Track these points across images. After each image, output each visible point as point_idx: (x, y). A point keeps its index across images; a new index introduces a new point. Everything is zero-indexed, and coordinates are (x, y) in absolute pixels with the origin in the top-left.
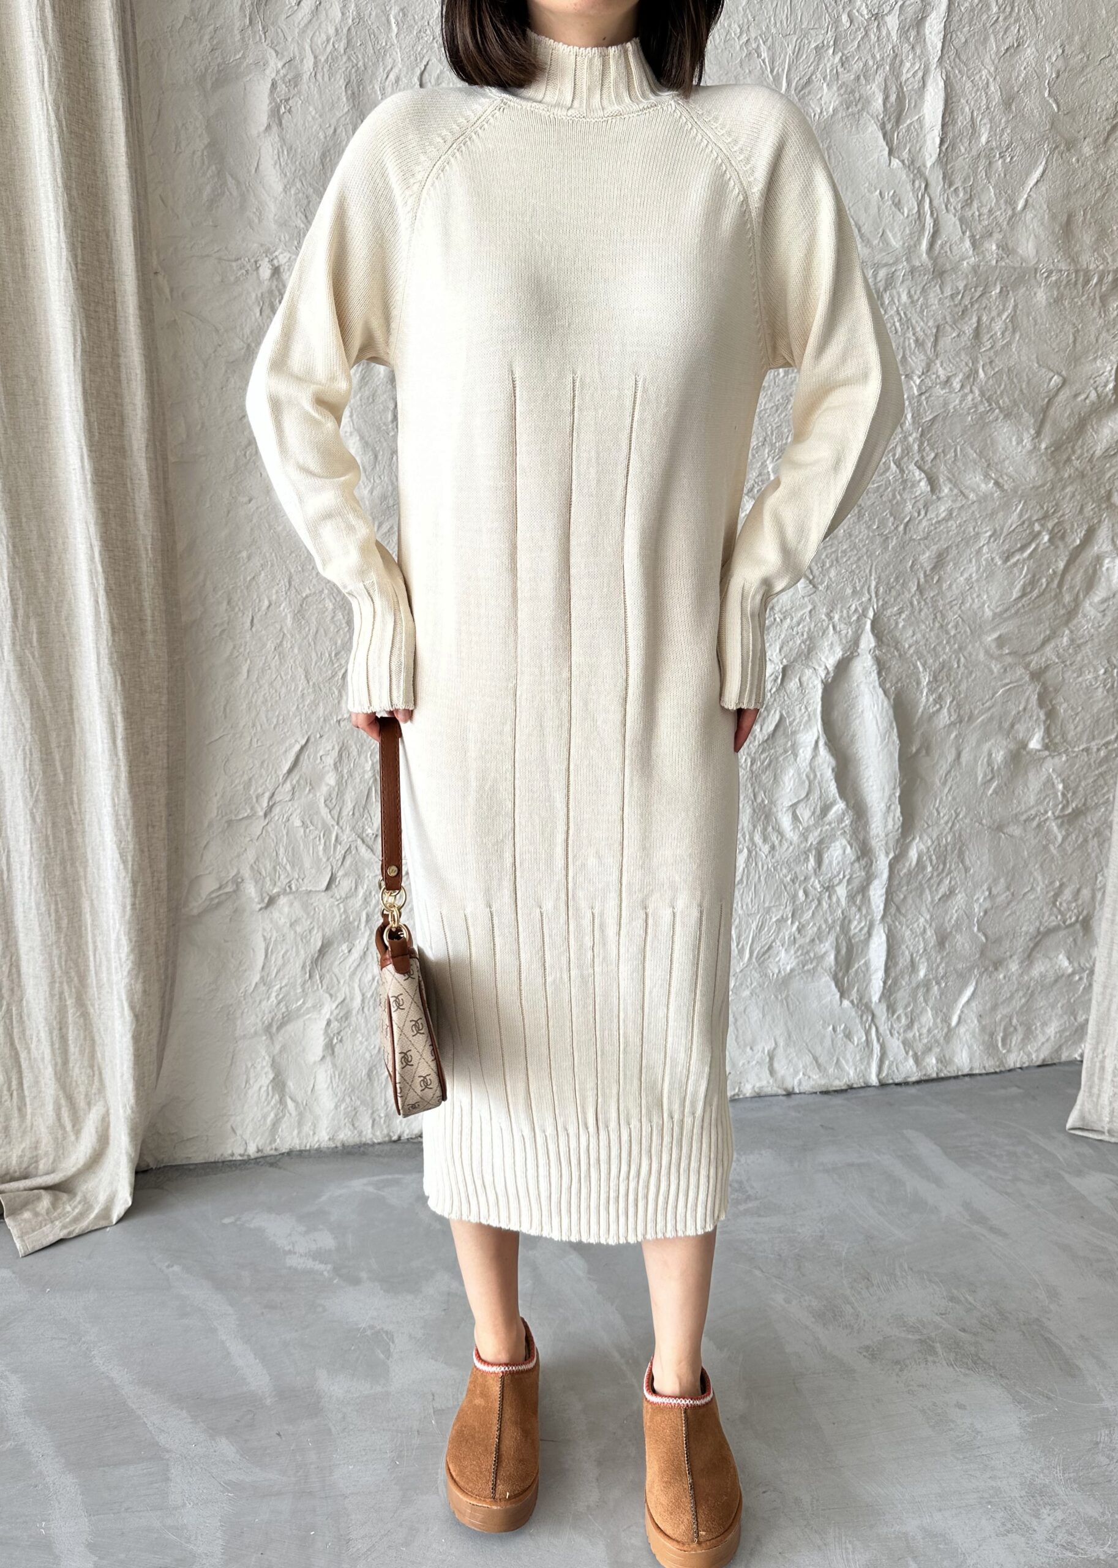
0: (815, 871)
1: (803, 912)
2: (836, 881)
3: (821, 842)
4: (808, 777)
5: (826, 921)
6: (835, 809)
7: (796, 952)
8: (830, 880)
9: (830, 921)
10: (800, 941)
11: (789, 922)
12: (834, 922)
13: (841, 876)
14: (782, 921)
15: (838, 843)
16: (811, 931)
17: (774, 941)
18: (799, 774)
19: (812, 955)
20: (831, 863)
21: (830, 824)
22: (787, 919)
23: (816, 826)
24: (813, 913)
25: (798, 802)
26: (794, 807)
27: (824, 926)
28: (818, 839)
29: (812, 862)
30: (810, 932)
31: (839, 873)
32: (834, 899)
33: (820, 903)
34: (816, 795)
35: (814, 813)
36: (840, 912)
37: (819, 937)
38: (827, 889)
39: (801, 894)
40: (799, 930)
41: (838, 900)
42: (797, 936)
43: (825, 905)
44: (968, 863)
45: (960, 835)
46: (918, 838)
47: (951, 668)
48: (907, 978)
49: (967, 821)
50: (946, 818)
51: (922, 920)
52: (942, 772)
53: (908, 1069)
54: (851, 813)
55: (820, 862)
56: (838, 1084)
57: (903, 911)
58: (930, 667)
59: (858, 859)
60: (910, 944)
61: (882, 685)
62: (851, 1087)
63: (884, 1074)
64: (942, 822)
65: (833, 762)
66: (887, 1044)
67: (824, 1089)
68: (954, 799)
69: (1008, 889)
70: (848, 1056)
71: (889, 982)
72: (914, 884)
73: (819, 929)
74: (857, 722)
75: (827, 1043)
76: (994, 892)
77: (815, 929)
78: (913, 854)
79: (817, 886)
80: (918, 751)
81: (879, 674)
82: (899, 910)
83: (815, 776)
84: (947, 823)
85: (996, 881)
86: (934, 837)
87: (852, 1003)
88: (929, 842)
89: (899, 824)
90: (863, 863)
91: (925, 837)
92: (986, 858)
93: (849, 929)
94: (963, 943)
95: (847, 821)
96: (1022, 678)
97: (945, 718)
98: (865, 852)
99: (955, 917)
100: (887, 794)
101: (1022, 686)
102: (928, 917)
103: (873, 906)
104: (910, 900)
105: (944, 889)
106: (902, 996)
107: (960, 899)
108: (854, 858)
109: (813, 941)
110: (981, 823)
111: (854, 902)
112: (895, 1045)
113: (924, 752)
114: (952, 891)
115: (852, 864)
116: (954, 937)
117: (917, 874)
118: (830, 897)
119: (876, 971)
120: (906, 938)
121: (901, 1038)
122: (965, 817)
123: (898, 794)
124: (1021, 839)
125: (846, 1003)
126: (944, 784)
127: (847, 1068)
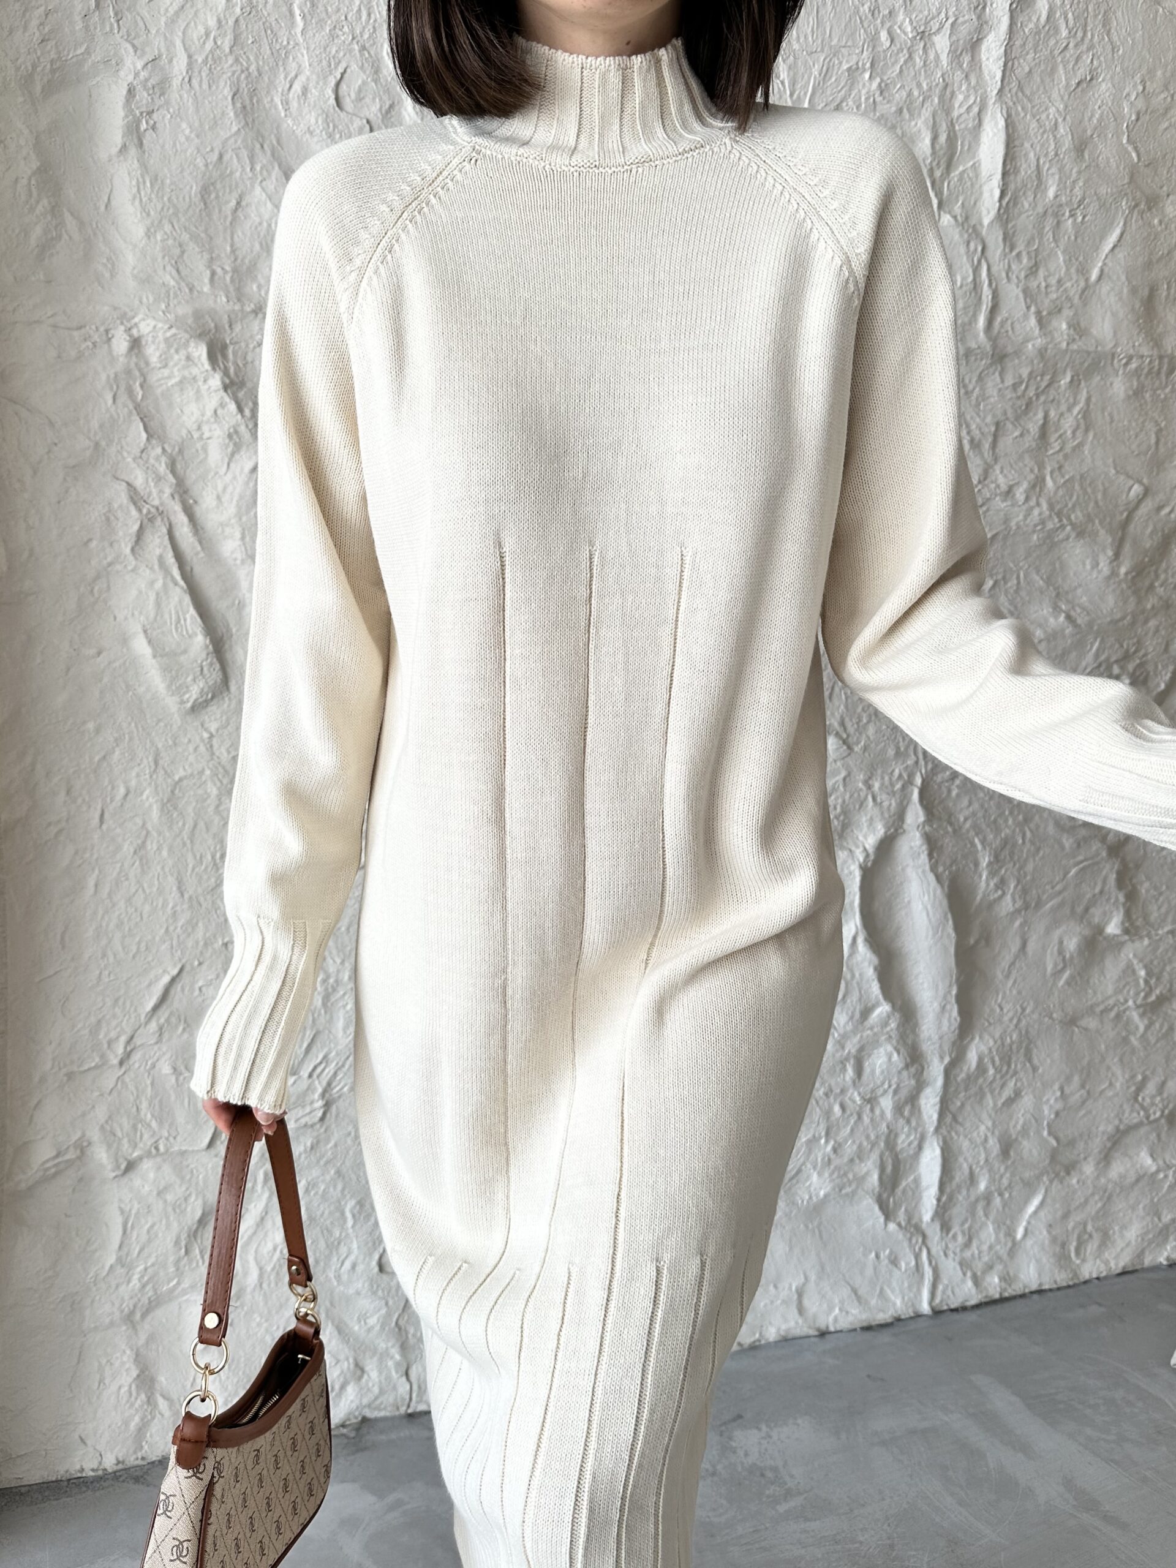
0: (854, 1082)
1: (839, 1129)
2: (880, 1091)
3: (860, 1050)
5: (868, 1137)
6: (878, 1011)
7: (831, 1175)
8: (873, 1091)
9: (873, 1137)
10: (836, 1162)
11: (823, 1141)
12: (877, 1137)
13: (886, 1086)
14: (815, 1140)
15: (881, 1049)
16: (850, 1149)
17: (804, 1163)
19: (851, 1176)
20: (873, 1071)
21: (872, 1028)
22: (820, 1138)
23: (854, 1031)
24: (852, 1130)
27: (865, 1143)
28: (857, 1047)
29: (850, 1072)
30: (849, 1151)
31: (883, 1083)
32: (877, 1112)
33: (860, 1117)
34: (854, 996)
35: (852, 1018)
36: (884, 1125)
37: (860, 1155)
38: (869, 1101)
39: (837, 1109)
40: (835, 1150)
41: (883, 1113)
42: (833, 1156)
43: (866, 1119)
44: (1036, 1061)
45: (1027, 1032)
46: (977, 1038)
47: (1014, 845)
48: (964, 1192)
49: (1035, 1016)
50: (1011, 1014)
51: (983, 1128)
52: (1005, 964)
53: (966, 1292)
54: (897, 1015)
55: (859, 1071)
56: (882, 1317)
57: (960, 1120)
58: (990, 845)
59: (907, 1067)
60: (969, 1155)
61: (933, 869)
62: (898, 1320)
63: (937, 1300)
64: (1006, 1019)
65: (875, 960)
66: (941, 1267)
67: (865, 1324)
68: (1019, 993)
69: (1083, 1086)
70: (894, 1284)
71: (944, 1199)
72: (973, 1090)
73: (860, 1146)
74: (903, 913)
75: (869, 1271)
76: (1067, 1091)
77: (855, 1147)
78: (972, 1057)
79: (858, 1099)
80: (977, 942)
81: (930, 856)
82: (955, 1119)
83: (853, 976)
84: (1011, 1020)
85: (1069, 1079)
86: (997, 1036)
87: (899, 1225)
88: (991, 1043)
89: (956, 1025)
90: (913, 1070)
91: (986, 1037)
92: (1056, 1055)
93: (895, 1144)
94: (1030, 1149)
95: (893, 1025)
96: (1098, 854)
97: (1007, 905)
98: (914, 1058)
99: (1021, 1122)
100: (941, 993)
101: (1097, 863)
102: (990, 1124)
103: (925, 1117)
104: (968, 1108)
105: (1008, 1092)
106: (958, 1212)
107: (1027, 1101)
108: (901, 1065)
109: (852, 1160)
110: (1051, 1017)
111: (902, 1114)
112: (950, 1267)
113: (983, 943)
114: (1018, 1094)
115: (900, 1072)
116: (1020, 1143)
117: (977, 1078)
118: (872, 1110)
119: (928, 1187)
120: (964, 1149)
121: (957, 1259)
122: (1033, 1012)
123: (954, 992)
124: (1097, 1031)
125: (892, 1226)
126: (1007, 977)
127: (893, 1298)
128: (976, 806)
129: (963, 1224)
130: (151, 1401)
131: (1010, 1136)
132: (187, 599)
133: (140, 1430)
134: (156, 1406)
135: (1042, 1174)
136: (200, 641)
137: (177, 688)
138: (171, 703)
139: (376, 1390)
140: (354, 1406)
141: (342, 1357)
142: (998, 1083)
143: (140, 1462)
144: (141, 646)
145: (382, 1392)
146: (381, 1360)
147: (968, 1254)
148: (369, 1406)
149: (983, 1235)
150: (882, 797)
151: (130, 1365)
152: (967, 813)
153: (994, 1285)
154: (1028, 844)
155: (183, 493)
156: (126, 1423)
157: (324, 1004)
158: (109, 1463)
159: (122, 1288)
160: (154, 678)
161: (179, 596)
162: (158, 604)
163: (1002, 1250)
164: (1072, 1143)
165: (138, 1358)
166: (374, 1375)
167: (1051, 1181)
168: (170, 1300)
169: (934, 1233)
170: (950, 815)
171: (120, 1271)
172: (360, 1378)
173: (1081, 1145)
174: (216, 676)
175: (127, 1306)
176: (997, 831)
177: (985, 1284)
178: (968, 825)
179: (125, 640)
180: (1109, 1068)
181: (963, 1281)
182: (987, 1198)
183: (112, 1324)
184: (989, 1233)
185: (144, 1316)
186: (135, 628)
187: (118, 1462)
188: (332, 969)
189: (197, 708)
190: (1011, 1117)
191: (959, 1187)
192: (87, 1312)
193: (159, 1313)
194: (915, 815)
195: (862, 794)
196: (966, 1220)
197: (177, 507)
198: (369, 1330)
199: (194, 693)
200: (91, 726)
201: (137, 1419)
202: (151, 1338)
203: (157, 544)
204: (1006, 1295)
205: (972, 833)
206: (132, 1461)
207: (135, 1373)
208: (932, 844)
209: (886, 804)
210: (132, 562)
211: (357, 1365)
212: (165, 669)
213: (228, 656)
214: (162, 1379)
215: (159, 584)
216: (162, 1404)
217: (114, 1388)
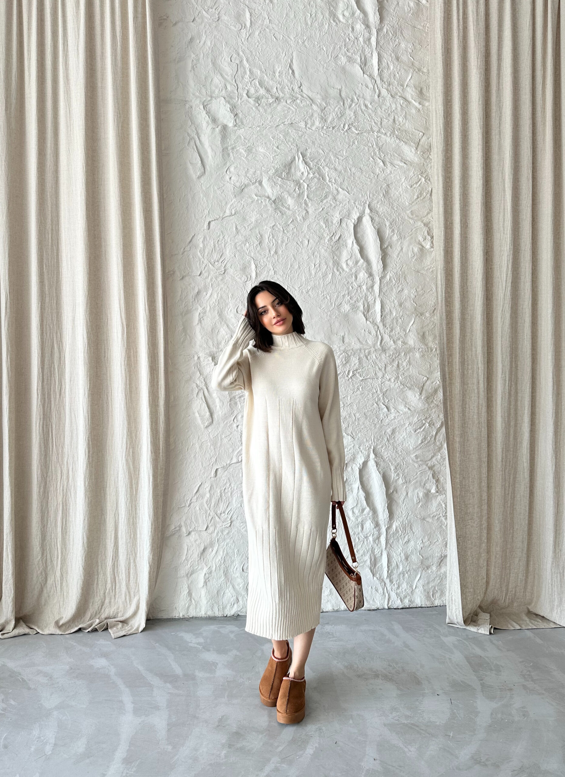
1: (358, 544)
2: (369, 535)
3: (362, 521)
4: (356, 499)
6: (366, 510)
8: (367, 535)
9: (368, 549)
15: (368, 522)
18: (354, 498)
19: (362, 560)
20: (366, 528)
21: (365, 515)
23: (360, 515)
24: (361, 545)
25: (354, 507)
26: (353, 508)
27: (366, 551)
29: (360, 528)
30: (361, 552)
31: (370, 532)
34: (359, 505)
35: (359, 511)
36: (371, 546)
37: (364, 554)
38: (366, 537)
39: (357, 538)
40: (357, 551)
41: (370, 542)
43: (365, 543)
44: (414, 530)
45: (410, 521)
46: (395, 522)
47: (401, 465)
48: (396, 570)
49: (412, 516)
50: (405, 515)
51: (399, 550)
52: (402, 499)
53: (398, 604)
54: (372, 512)
55: (362, 528)
56: (374, 607)
57: (393, 546)
58: (394, 465)
59: (375, 527)
60: (396, 559)
61: (378, 470)
62: (378, 609)
63: (390, 604)
64: (403, 516)
65: (364, 495)
66: (391, 594)
67: (369, 609)
68: (407, 508)
69: (429, 540)
70: (377, 597)
71: (390, 572)
72: (396, 537)
73: (364, 551)
74: (372, 481)
75: (370, 592)
76: (424, 541)
77: (363, 551)
78: (394, 527)
79: (363, 536)
80: (393, 492)
81: (377, 466)
82: (391, 546)
83: (359, 499)
84: (405, 516)
85: (424, 537)
86: (401, 521)
87: (377, 578)
88: (399, 523)
89: (388, 516)
90: (377, 529)
91: (398, 521)
92: (420, 529)
93: (374, 552)
94: (414, 558)
95: (371, 514)
96: (425, 469)
97: (400, 481)
98: (377, 525)
99: (411, 549)
100: (383, 506)
101: (425, 471)
102: (401, 549)
103: (382, 544)
104: (395, 543)
105: (406, 539)
106: (395, 576)
107: (412, 543)
108: (373, 527)
109: (362, 555)
110: (417, 517)
111: (376, 543)
112: (393, 595)
113: (395, 492)
114: (409, 541)
115: (373, 529)
116: (411, 556)
117: (396, 534)
118: (367, 540)
119: (385, 567)
120: (394, 556)
121: (395, 592)
122: (411, 515)
123: (387, 506)
124: (432, 523)
125: (375, 578)
126: (403, 503)
127: (376, 602)
128: (389, 454)
129: (397, 581)
130: (190, 600)
131: (408, 554)
132: (206, 405)
133: (188, 607)
134: (192, 601)
135: (418, 568)
136: (208, 413)
137: (203, 423)
138: (202, 426)
139: (241, 607)
140: (236, 610)
141: (233, 595)
142: (402, 536)
143: (187, 617)
144: (197, 415)
145: (243, 608)
146: (243, 598)
147: (398, 591)
148: (239, 611)
149: (403, 586)
150: (363, 451)
151: (187, 588)
152: (387, 456)
153: (407, 603)
154: (405, 465)
155: (206, 384)
156: (185, 605)
157: (231, 495)
158: (181, 616)
159: (186, 566)
160: (199, 421)
161: (204, 405)
162: (200, 406)
163: (409, 592)
164: (427, 559)
165: (188, 587)
166: (241, 602)
167: (422, 571)
168: (196, 572)
169: (387, 581)
170: (382, 456)
171: (186, 562)
172: (238, 603)
173: (430, 560)
174: (211, 420)
175: (187, 572)
176: (396, 461)
177: (404, 602)
178: (387, 459)
179: (194, 414)
180: (437, 535)
181: (397, 600)
182: (403, 573)
183: (183, 576)
184: (404, 586)
185: (190, 575)
186: (196, 411)
187: (183, 616)
188: (233, 486)
189: (207, 427)
190: (408, 547)
191: (394, 568)
192: (179, 572)
193: (194, 576)
194: (372, 456)
195: (358, 450)
196: (398, 580)
197: (205, 388)
198: (240, 588)
199: (206, 424)
200: (187, 430)
201: (187, 604)
202: (192, 582)
203: (201, 395)
204: (411, 606)
205: (388, 461)
206: (186, 616)
207: (188, 591)
208: (377, 464)
209: (364, 453)
210: (196, 398)
211: (237, 598)
212: (201, 419)
213: (213, 416)
214: (193, 594)
215: (201, 402)
216: (193, 601)
217: (183, 594)
